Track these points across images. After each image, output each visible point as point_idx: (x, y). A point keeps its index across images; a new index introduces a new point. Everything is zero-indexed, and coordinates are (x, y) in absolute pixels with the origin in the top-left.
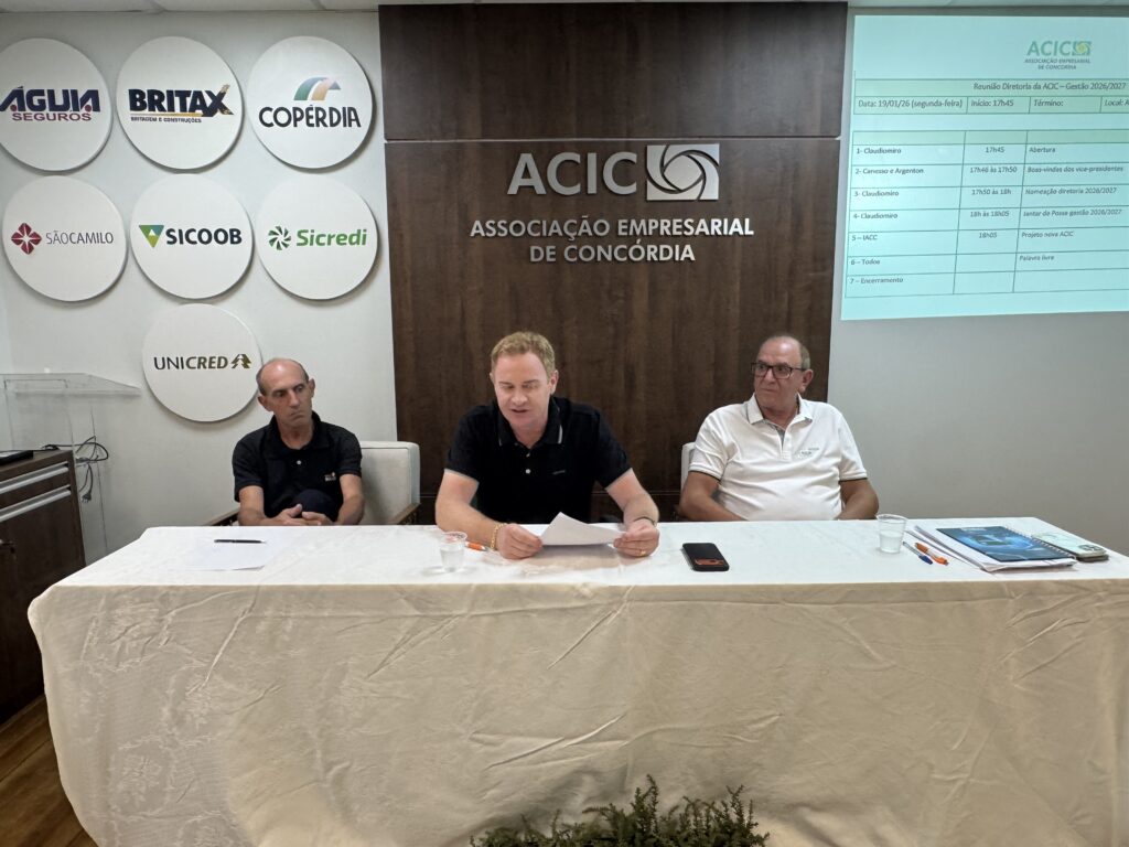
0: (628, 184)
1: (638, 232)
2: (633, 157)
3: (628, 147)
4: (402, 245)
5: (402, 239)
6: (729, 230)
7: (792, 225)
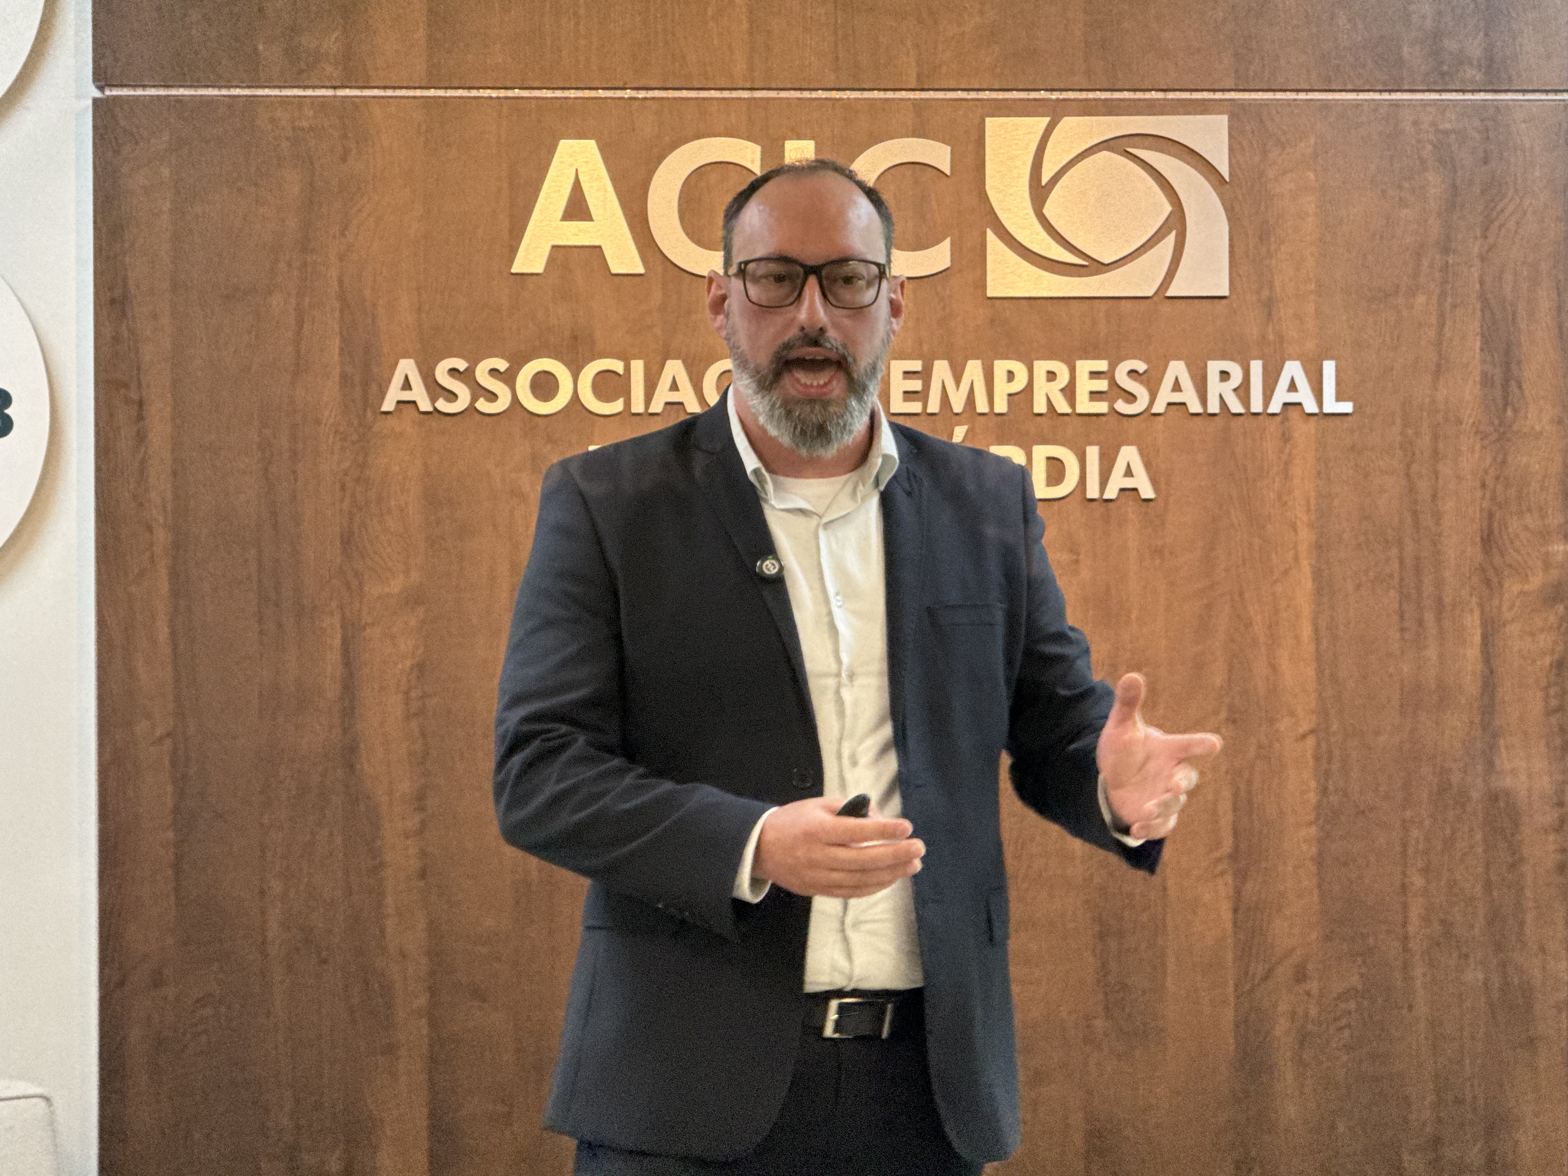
0: (923, 243)
1: (959, 404)
2: (938, 154)
3: (921, 123)
4: (141, 437)
5: (140, 418)
6: (1267, 398)
7: (1486, 381)
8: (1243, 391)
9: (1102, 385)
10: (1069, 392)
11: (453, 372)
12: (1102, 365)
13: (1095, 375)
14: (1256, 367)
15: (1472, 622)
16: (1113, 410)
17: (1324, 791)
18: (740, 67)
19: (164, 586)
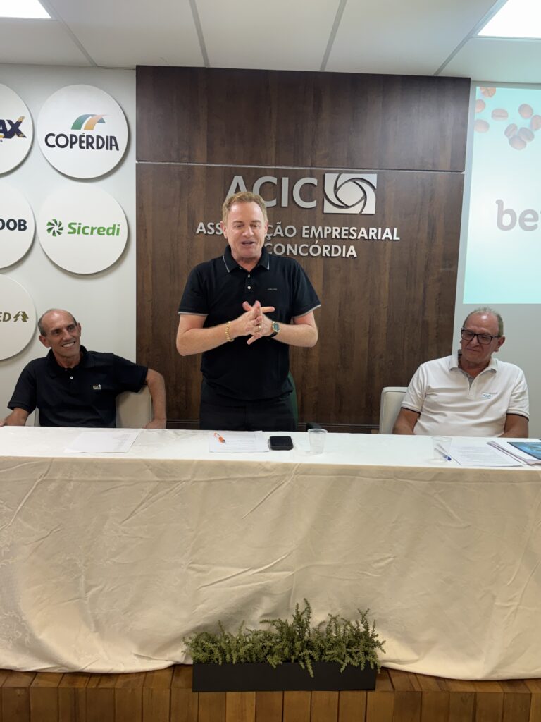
0: (311, 201)
1: (317, 235)
2: (314, 181)
3: (311, 175)
4: (146, 237)
5: (146, 233)
6: (382, 236)
7: (428, 233)
8: (377, 235)
9: (347, 232)
10: (340, 234)
11: (211, 226)
12: (347, 228)
13: (345, 230)
14: (380, 229)
15: (422, 284)
16: (349, 238)
17: (388, 319)
18: (273, 161)
19: (150, 269)
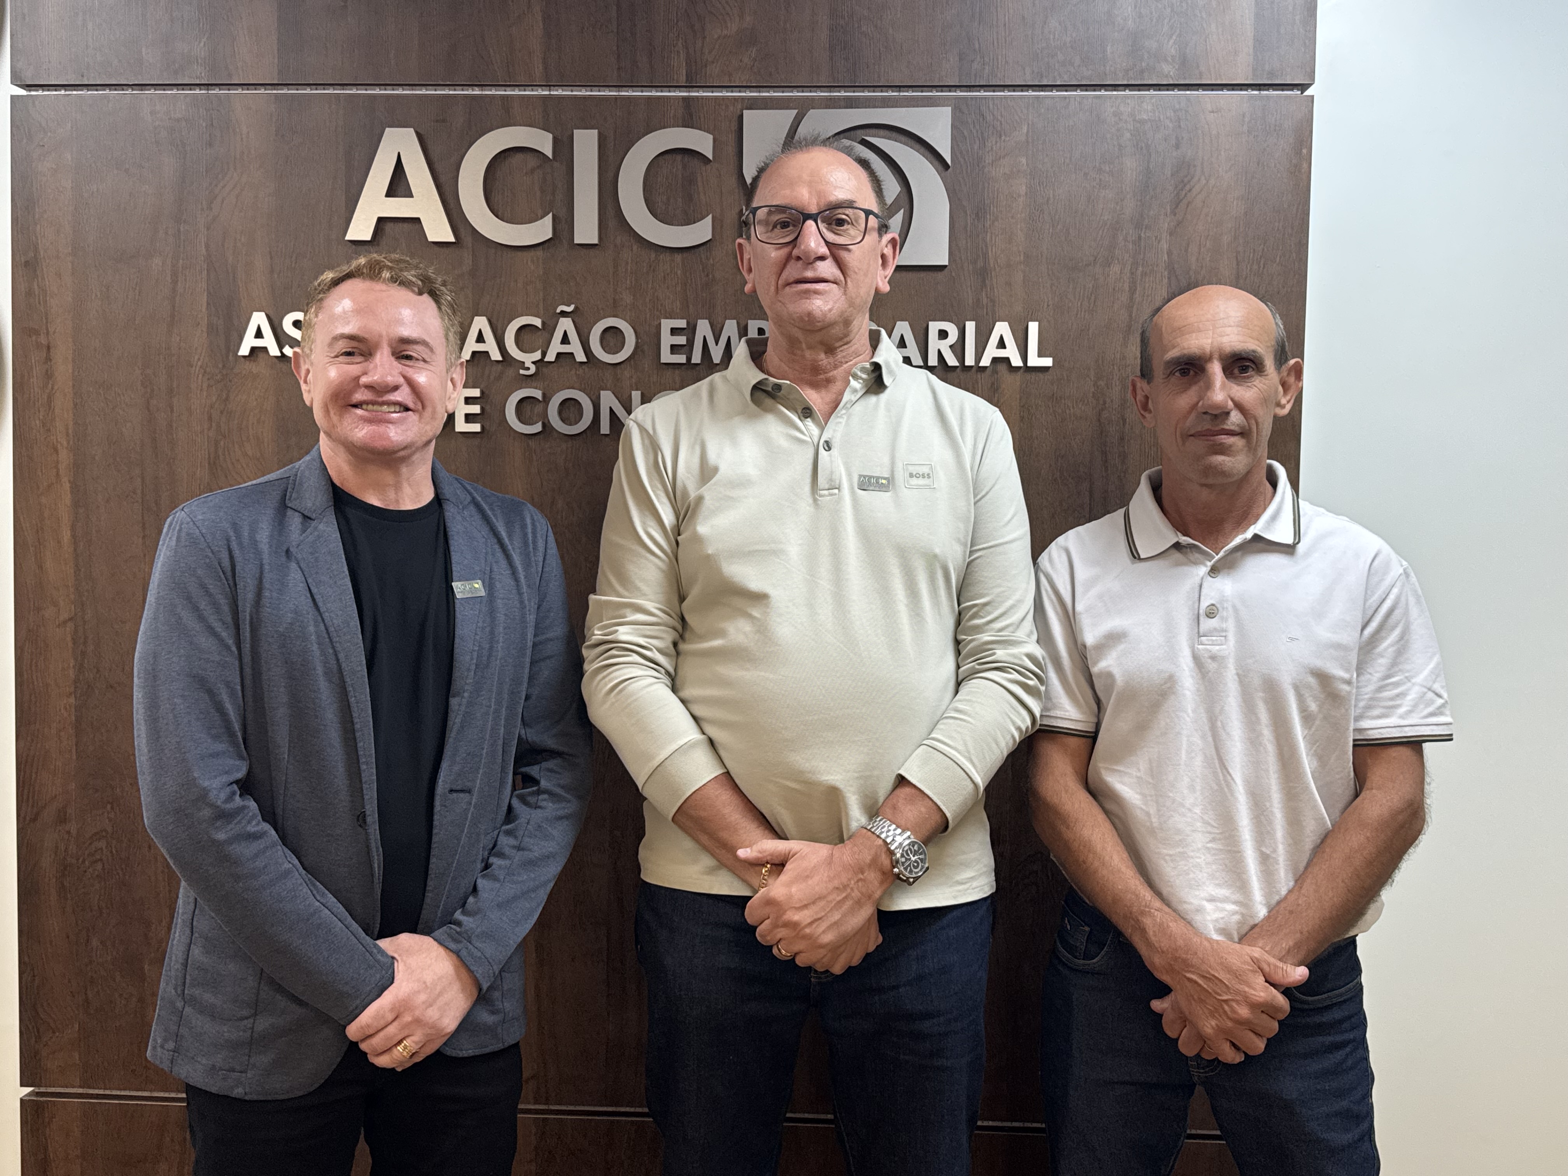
0: (689, 219)
2: (701, 142)
3: (689, 114)
4: (49, 376)
5: (48, 359)
6: (979, 354)
8: (959, 349)
14: (970, 326)
18: (538, 69)
19: (67, 499)
